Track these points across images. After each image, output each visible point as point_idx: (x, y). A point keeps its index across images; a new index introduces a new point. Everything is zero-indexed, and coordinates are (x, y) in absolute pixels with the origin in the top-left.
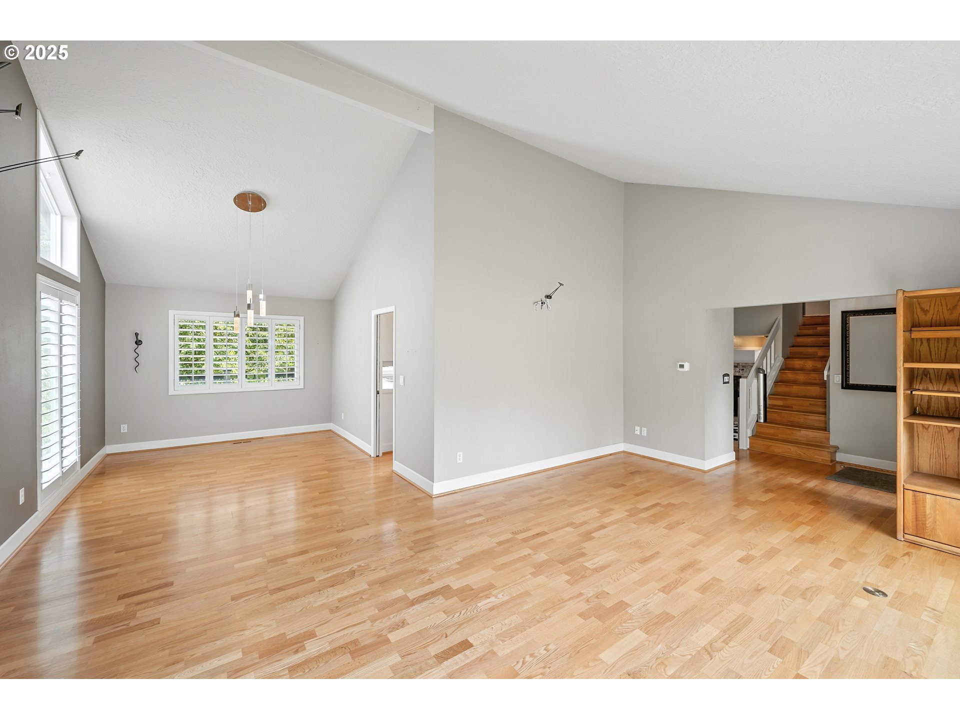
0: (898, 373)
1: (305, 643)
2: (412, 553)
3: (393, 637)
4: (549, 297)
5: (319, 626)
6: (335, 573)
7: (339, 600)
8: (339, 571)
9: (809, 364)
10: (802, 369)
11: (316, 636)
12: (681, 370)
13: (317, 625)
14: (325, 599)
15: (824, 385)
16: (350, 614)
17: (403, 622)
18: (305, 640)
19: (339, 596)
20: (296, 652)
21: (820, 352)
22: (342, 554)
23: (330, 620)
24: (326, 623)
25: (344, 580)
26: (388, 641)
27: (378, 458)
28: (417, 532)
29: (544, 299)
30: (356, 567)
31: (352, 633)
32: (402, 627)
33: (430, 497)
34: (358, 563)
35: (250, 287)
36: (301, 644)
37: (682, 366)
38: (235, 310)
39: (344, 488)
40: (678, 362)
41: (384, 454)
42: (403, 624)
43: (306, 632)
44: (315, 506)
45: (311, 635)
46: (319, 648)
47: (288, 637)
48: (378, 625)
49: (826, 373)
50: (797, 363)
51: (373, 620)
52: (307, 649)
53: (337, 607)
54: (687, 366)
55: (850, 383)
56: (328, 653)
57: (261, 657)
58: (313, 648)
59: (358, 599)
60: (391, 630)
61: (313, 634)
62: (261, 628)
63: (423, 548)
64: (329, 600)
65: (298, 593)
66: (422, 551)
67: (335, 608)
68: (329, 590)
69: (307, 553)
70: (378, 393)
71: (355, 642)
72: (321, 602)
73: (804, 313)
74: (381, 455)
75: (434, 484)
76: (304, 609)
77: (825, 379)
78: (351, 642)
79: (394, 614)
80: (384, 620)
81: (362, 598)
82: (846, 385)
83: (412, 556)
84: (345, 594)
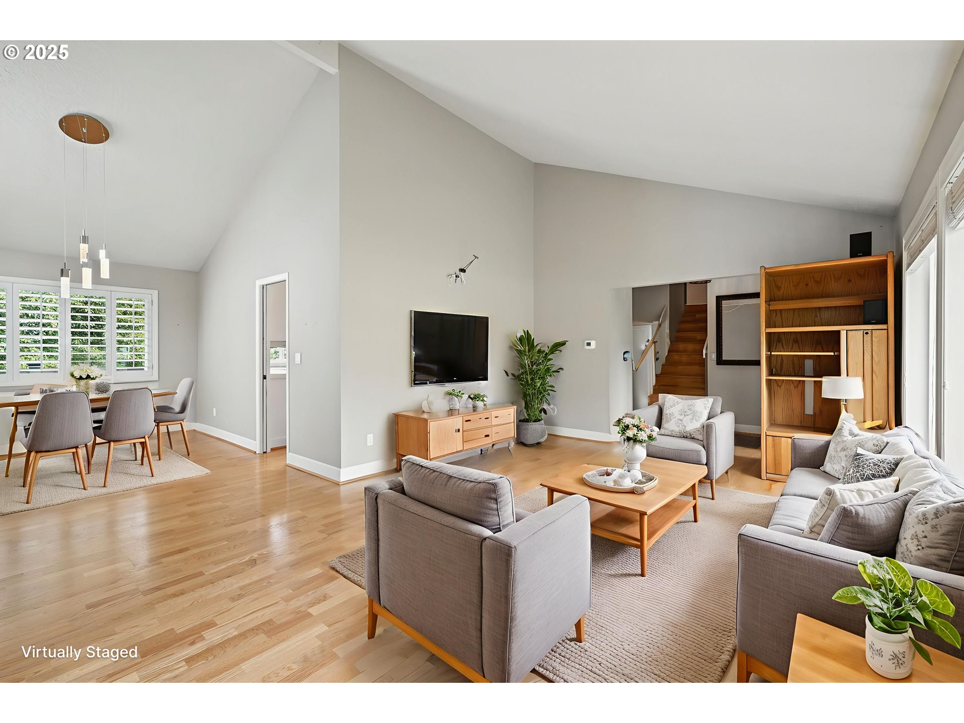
0: (762, 337)
1: (202, 633)
2: (324, 535)
3: (314, 611)
4: (463, 270)
5: (219, 615)
6: (230, 564)
7: (241, 588)
8: (236, 561)
9: (690, 347)
10: (685, 351)
11: (217, 625)
12: (588, 347)
13: (215, 614)
14: (221, 590)
15: (703, 363)
16: (257, 599)
17: (325, 596)
18: (203, 631)
19: (241, 584)
20: (193, 643)
21: (699, 336)
22: (235, 546)
23: (231, 609)
24: (226, 611)
25: (243, 569)
26: (310, 615)
27: (265, 455)
28: (326, 517)
29: (458, 273)
30: (256, 556)
31: (263, 615)
32: (324, 600)
33: (337, 484)
34: (259, 552)
35: (85, 240)
36: (198, 635)
37: (589, 344)
38: (64, 268)
39: (226, 485)
40: (586, 340)
41: (272, 450)
42: (325, 598)
43: (203, 623)
44: (190, 505)
45: (210, 625)
46: (221, 636)
47: (178, 632)
48: (295, 604)
49: (704, 351)
50: (681, 346)
51: (287, 599)
52: (206, 638)
53: (239, 595)
54: (593, 343)
55: (723, 359)
56: (235, 637)
57: (143, 654)
58: (213, 637)
59: (265, 584)
60: (310, 605)
61: (212, 624)
62: (137, 629)
63: (336, 530)
64: (227, 590)
65: (183, 589)
66: (335, 532)
67: (237, 596)
68: (225, 580)
69: (187, 550)
70: (265, 377)
71: (270, 622)
72: (218, 593)
73: (686, 303)
74: (269, 450)
75: (341, 469)
76: (196, 602)
77: (704, 357)
78: (263, 624)
79: (313, 591)
80: (301, 598)
81: (269, 582)
82: (720, 361)
83: (324, 539)
84: (247, 581)
